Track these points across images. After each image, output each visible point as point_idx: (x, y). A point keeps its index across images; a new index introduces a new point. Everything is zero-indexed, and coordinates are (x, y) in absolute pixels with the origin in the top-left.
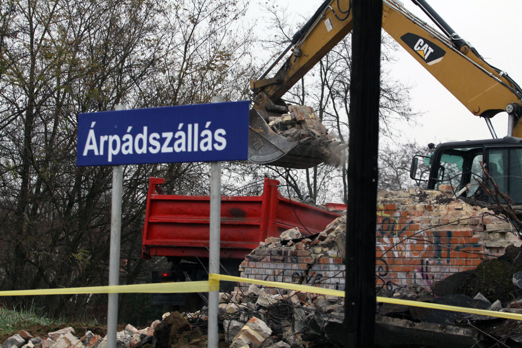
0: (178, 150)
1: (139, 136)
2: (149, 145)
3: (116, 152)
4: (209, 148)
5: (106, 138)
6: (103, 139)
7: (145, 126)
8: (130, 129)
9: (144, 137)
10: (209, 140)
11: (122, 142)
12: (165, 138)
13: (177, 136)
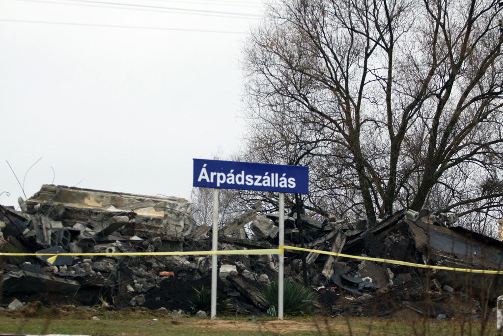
0: (265, 185)
1: (238, 176)
2: (245, 180)
3: (223, 182)
4: (285, 186)
5: (215, 174)
6: (213, 174)
7: (243, 170)
8: (232, 171)
9: (242, 176)
10: (285, 182)
11: (227, 177)
12: (256, 179)
13: (264, 178)
